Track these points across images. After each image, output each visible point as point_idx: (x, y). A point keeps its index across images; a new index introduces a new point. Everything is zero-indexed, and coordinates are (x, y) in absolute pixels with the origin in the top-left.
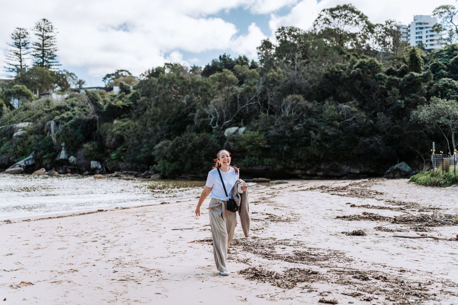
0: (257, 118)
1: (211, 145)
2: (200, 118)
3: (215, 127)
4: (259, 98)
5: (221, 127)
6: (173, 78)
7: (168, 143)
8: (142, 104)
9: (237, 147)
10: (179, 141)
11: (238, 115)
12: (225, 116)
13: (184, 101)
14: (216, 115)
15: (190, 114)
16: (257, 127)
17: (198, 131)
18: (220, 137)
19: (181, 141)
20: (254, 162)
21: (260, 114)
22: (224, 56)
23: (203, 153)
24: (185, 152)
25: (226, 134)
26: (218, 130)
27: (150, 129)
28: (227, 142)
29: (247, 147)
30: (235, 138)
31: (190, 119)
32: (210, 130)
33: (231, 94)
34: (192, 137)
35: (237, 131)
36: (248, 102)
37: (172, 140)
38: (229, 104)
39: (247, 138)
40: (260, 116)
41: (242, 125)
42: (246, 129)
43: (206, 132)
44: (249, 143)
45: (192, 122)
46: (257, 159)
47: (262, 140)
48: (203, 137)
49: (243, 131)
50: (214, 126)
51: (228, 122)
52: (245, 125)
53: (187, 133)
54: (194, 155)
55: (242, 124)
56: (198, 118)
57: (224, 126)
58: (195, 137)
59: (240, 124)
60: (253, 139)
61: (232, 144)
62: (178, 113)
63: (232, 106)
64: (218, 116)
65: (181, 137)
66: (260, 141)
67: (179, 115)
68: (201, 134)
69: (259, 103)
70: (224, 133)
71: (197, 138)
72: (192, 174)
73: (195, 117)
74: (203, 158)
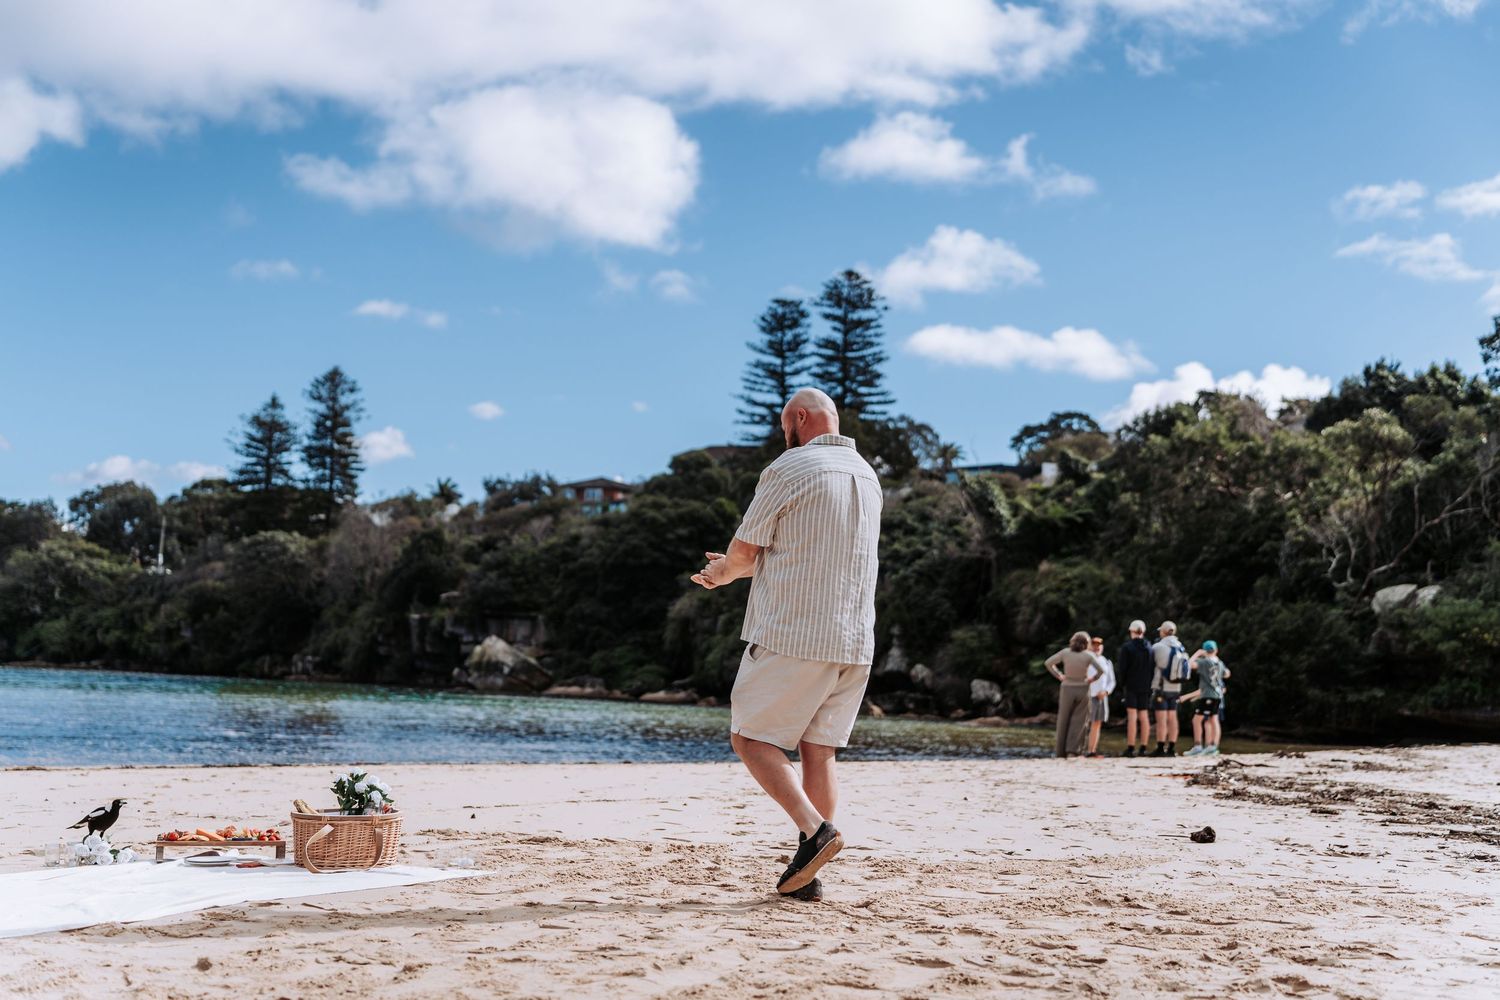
0: (1478, 558)
1: (1327, 638)
2: (1297, 555)
3: (1343, 584)
4: (1487, 495)
5: (1362, 583)
6: (1215, 438)
7: (1198, 629)
8: (1124, 514)
9: (1410, 647)
10: (1230, 624)
11: (1416, 548)
12: (1374, 551)
13: (1251, 506)
14: (1346, 548)
15: (1267, 546)
16: (1477, 587)
17: (1289, 596)
18: (1356, 613)
19: (1237, 623)
20: (1467, 694)
21: (1489, 544)
22: (1380, 366)
23: (1304, 660)
24: (1247, 659)
25: (1376, 608)
26: (1354, 594)
27: (1143, 587)
28: (1379, 629)
29: (1443, 647)
30: (1405, 619)
31: (1265, 560)
32: (1327, 594)
33: (1394, 484)
34: (1270, 614)
35: (1413, 596)
36: (1447, 508)
37: (1209, 622)
38: (1389, 515)
39: (1443, 619)
40: (1488, 551)
41: (1430, 579)
42: (1440, 593)
43: (1313, 600)
44: (1450, 634)
45: (1272, 570)
46: (1478, 686)
47: (1491, 625)
48: (1303, 614)
49: (1430, 597)
50: (1340, 582)
51: (1383, 568)
52: (1438, 578)
53: (1254, 603)
54: (1275, 667)
55: (1429, 575)
56: (1290, 557)
57: (1371, 581)
58: (1279, 611)
59: (1422, 576)
60: (1461, 621)
61: (1397, 636)
62: (1231, 540)
63: (1397, 518)
64: (1354, 551)
65: (1238, 613)
66: (1484, 629)
67: (1233, 548)
68: (1299, 606)
69: (1486, 511)
70: (1369, 604)
71: (1286, 617)
72: (1269, 725)
73: (1282, 554)
74: (1303, 677)
